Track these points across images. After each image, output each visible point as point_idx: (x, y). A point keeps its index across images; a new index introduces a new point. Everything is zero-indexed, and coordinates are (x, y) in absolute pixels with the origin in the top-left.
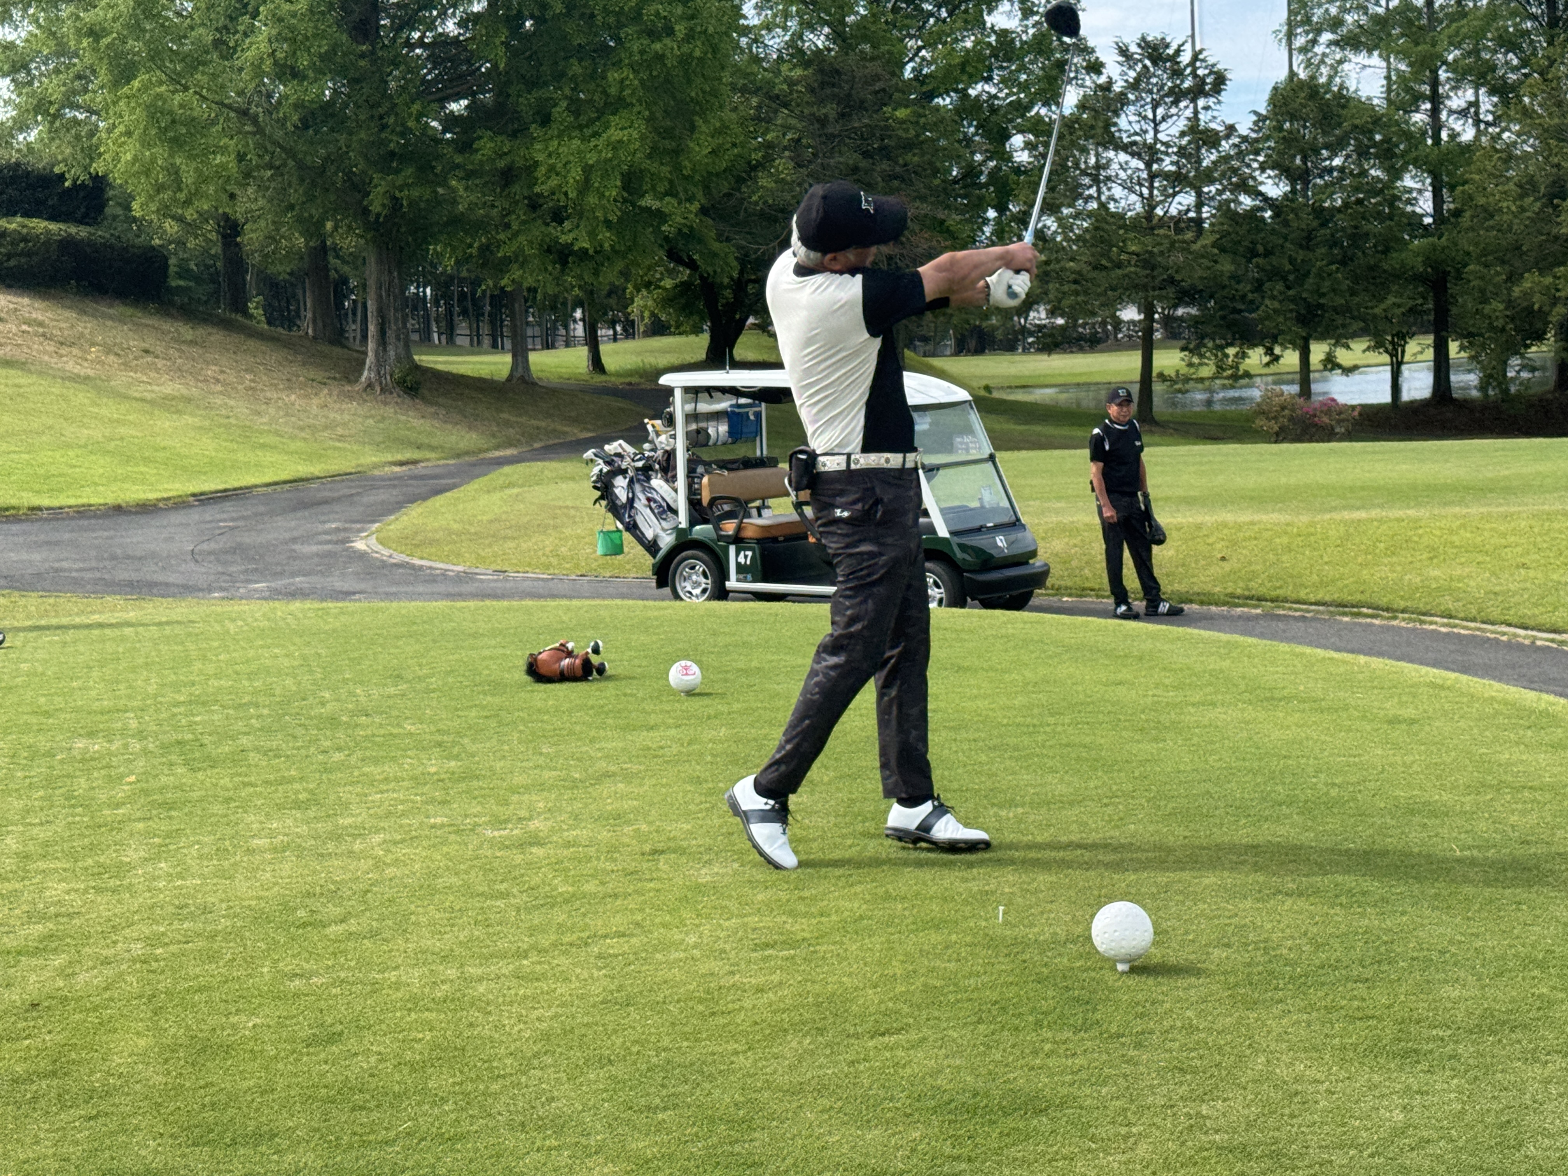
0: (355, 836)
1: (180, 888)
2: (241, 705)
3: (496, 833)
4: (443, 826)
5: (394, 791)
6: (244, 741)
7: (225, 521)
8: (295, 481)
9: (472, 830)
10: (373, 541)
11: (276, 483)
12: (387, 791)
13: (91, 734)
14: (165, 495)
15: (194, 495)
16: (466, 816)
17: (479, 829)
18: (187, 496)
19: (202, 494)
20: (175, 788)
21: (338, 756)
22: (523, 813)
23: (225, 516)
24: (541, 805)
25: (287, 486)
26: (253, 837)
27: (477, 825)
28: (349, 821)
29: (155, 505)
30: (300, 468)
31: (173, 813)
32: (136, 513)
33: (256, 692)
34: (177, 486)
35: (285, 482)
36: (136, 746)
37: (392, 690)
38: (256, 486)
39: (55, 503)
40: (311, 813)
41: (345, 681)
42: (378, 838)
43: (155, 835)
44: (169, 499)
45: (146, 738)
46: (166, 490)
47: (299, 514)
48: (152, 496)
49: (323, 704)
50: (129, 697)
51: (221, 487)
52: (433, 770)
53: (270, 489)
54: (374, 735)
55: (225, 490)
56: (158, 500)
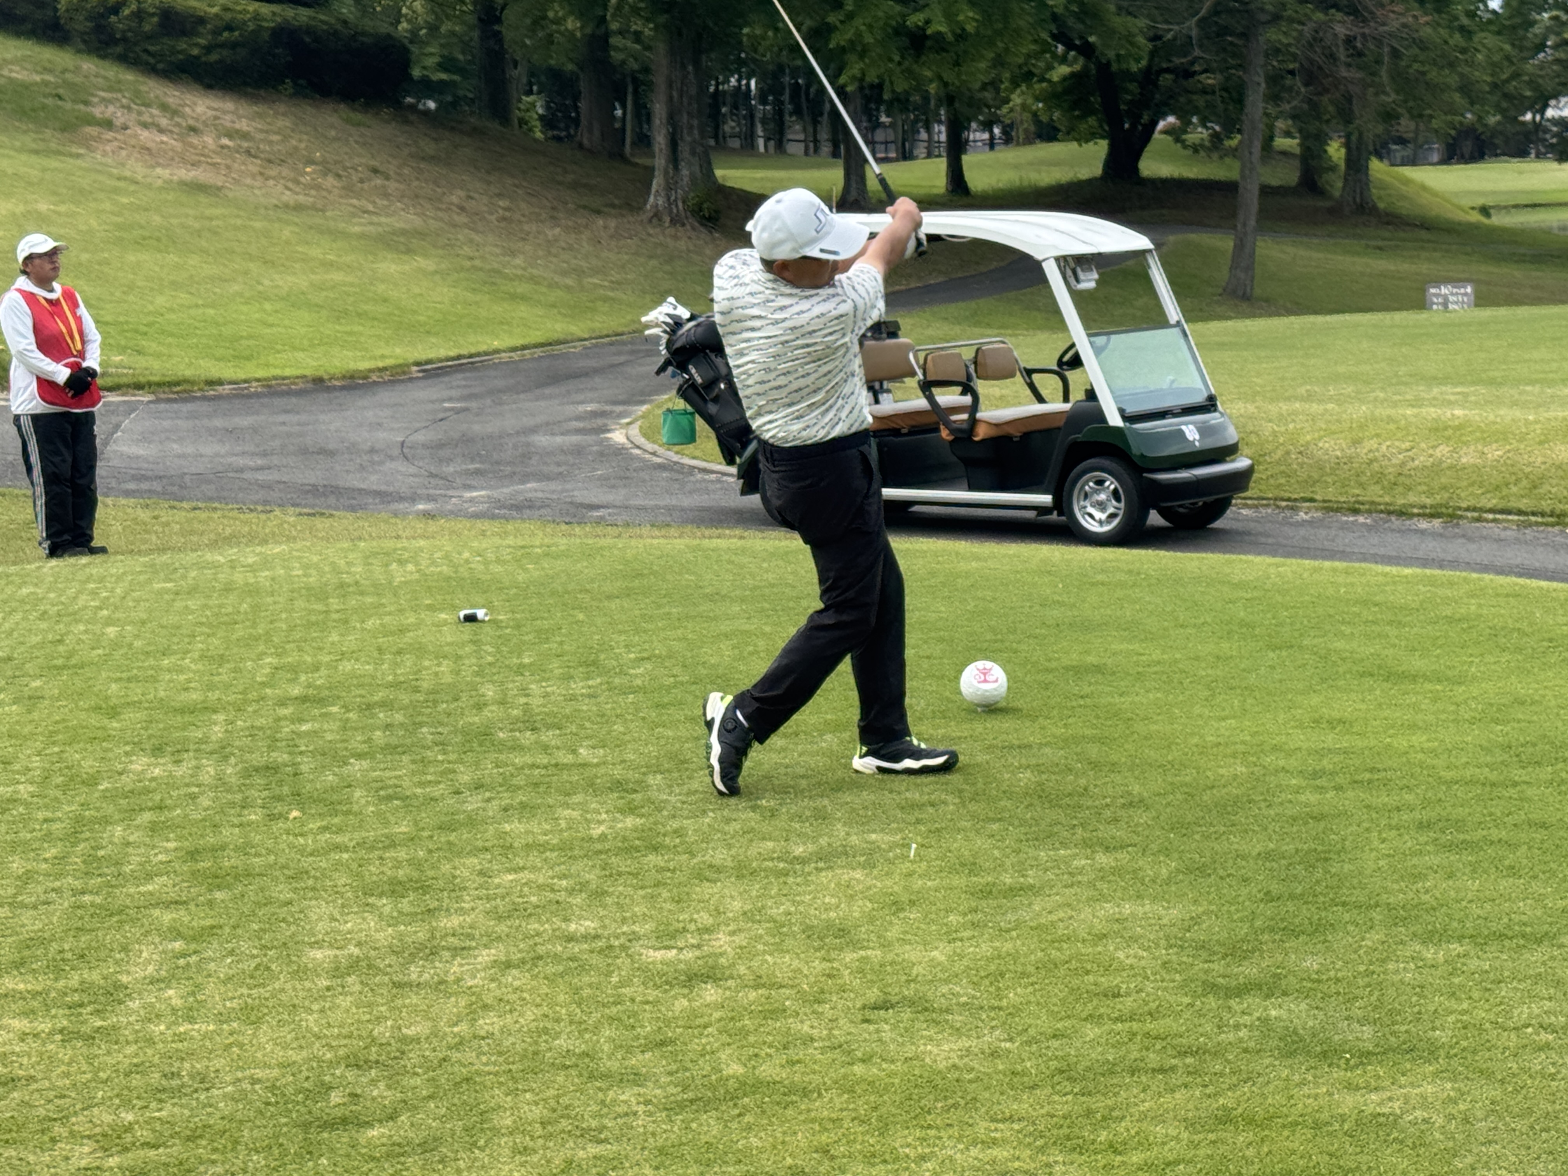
0: (456, 951)
1: (180, 1038)
2: (369, 706)
3: (659, 955)
4: (585, 937)
5: (534, 869)
6: (357, 767)
7: (450, 399)
8: (550, 344)
9: (623, 947)
10: (634, 431)
11: (524, 348)
12: (523, 869)
13: (157, 751)
14: (381, 364)
15: (418, 364)
16: (624, 920)
17: (636, 947)
18: (408, 365)
19: (429, 362)
20: (237, 849)
21: (474, 802)
22: (705, 919)
23: (454, 393)
24: (737, 905)
25: (538, 352)
26: (311, 945)
27: (634, 937)
28: (455, 921)
29: (366, 378)
30: (558, 327)
31: (219, 895)
32: (343, 388)
33: (396, 685)
34: (398, 351)
35: (536, 346)
36: (209, 771)
37: (578, 687)
38: (497, 351)
39: (242, 375)
40: (405, 905)
41: (520, 669)
42: (485, 956)
43: (179, 935)
44: (385, 369)
45: (226, 758)
46: (383, 357)
47: (547, 391)
48: (364, 365)
49: (479, 707)
50: (227, 686)
51: (452, 353)
52: (597, 831)
53: (516, 356)
54: (533, 766)
55: (459, 357)
56: (371, 371)
